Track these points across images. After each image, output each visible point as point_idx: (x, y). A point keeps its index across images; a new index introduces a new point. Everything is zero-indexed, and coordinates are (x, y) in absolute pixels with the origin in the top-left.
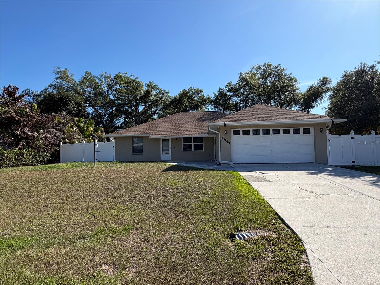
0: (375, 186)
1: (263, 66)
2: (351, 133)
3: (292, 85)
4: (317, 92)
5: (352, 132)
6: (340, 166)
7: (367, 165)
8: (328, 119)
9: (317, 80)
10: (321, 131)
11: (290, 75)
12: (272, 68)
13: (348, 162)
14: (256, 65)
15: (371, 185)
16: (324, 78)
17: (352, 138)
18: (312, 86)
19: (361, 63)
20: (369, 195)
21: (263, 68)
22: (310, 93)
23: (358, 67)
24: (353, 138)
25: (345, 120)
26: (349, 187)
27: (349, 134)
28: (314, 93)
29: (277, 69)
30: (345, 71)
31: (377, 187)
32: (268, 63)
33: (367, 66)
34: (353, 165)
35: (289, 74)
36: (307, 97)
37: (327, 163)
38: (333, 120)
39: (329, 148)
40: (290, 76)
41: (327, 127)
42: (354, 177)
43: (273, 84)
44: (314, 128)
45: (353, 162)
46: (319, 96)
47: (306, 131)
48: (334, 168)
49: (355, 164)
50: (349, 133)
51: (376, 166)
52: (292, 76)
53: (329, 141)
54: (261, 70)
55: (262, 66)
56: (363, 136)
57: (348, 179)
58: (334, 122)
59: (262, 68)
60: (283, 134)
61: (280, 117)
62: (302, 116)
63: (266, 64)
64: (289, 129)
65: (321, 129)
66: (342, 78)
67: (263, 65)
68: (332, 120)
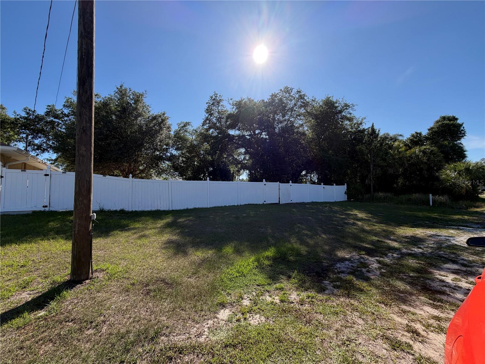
6: (13, 213)
34: (43, 211)
45: (45, 206)
49: (47, 209)
53: (2, 177)
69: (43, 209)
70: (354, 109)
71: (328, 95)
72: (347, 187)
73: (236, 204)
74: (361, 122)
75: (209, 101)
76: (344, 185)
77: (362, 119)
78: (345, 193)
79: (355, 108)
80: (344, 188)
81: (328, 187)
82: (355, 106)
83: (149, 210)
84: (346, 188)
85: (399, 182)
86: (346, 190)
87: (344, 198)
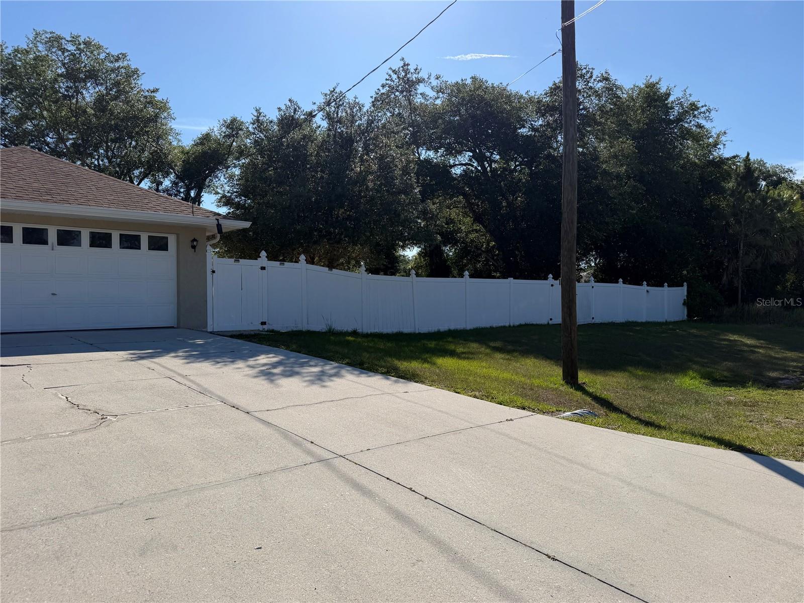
0: (264, 378)
1: (71, 41)
2: (260, 257)
3: (155, 118)
4: (215, 151)
5: (263, 254)
6: (230, 334)
7: (289, 329)
8: (208, 217)
9: (219, 121)
10: (194, 247)
11: (153, 91)
12: (102, 56)
13: (252, 323)
14: (46, 32)
15: (260, 375)
16: (234, 120)
17: (263, 268)
18: (207, 135)
19: (290, 100)
20: (235, 402)
21: (71, 48)
22: (200, 148)
23: (283, 108)
24: (265, 267)
25: (247, 225)
26: (206, 386)
27: (257, 260)
28: (209, 151)
29: (117, 65)
30: (258, 108)
31: (266, 379)
32: (88, 37)
33: (300, 110)
34: (261, 330)
35: (152, 89)
36: (194, 158)
37: (206, 326)
38: (220, 222)
39: (211, 291)
40: (155, 94)
41: (209, 238)
42: (235, 359)
43: (101, 103)
44: (178, 235)
45: (263, 323)
46: (220, 163)
47: (158, 244)
48: (210, 340)
49: (266, 327)
50: (256, 257)
51: (304, 330)
52: (159, 96)
53: (213, 272)
54: (64, 51)
55: (67, 41)
56: (284, 264)
57: (219, 366)
58: (221, 225)
59: (66, 47)
60: (90, 247)
61: (80, 195)
62: (146, 201)
63: (81, 40)
64: (110, 235)
65: (194, 240)
66: (251, 125)
67: (70, 39)
68: (218, 220)
69: (261, 328)
70: (711, 118)
71: (651, 76)
72: (688, 290)
73: (507, 324)
74: (716, 141)
75: (387, 80)
76: (682, 286)
77: (718, 136)
78: (684, 304)
79: (713, 114)
80: (681, 292)
81: (654, 290)
82: (712, 112)
83: (389, 332)
84: (686, 294)
85: (787, 281)
86: (686, 298)
87: (681, 314)
